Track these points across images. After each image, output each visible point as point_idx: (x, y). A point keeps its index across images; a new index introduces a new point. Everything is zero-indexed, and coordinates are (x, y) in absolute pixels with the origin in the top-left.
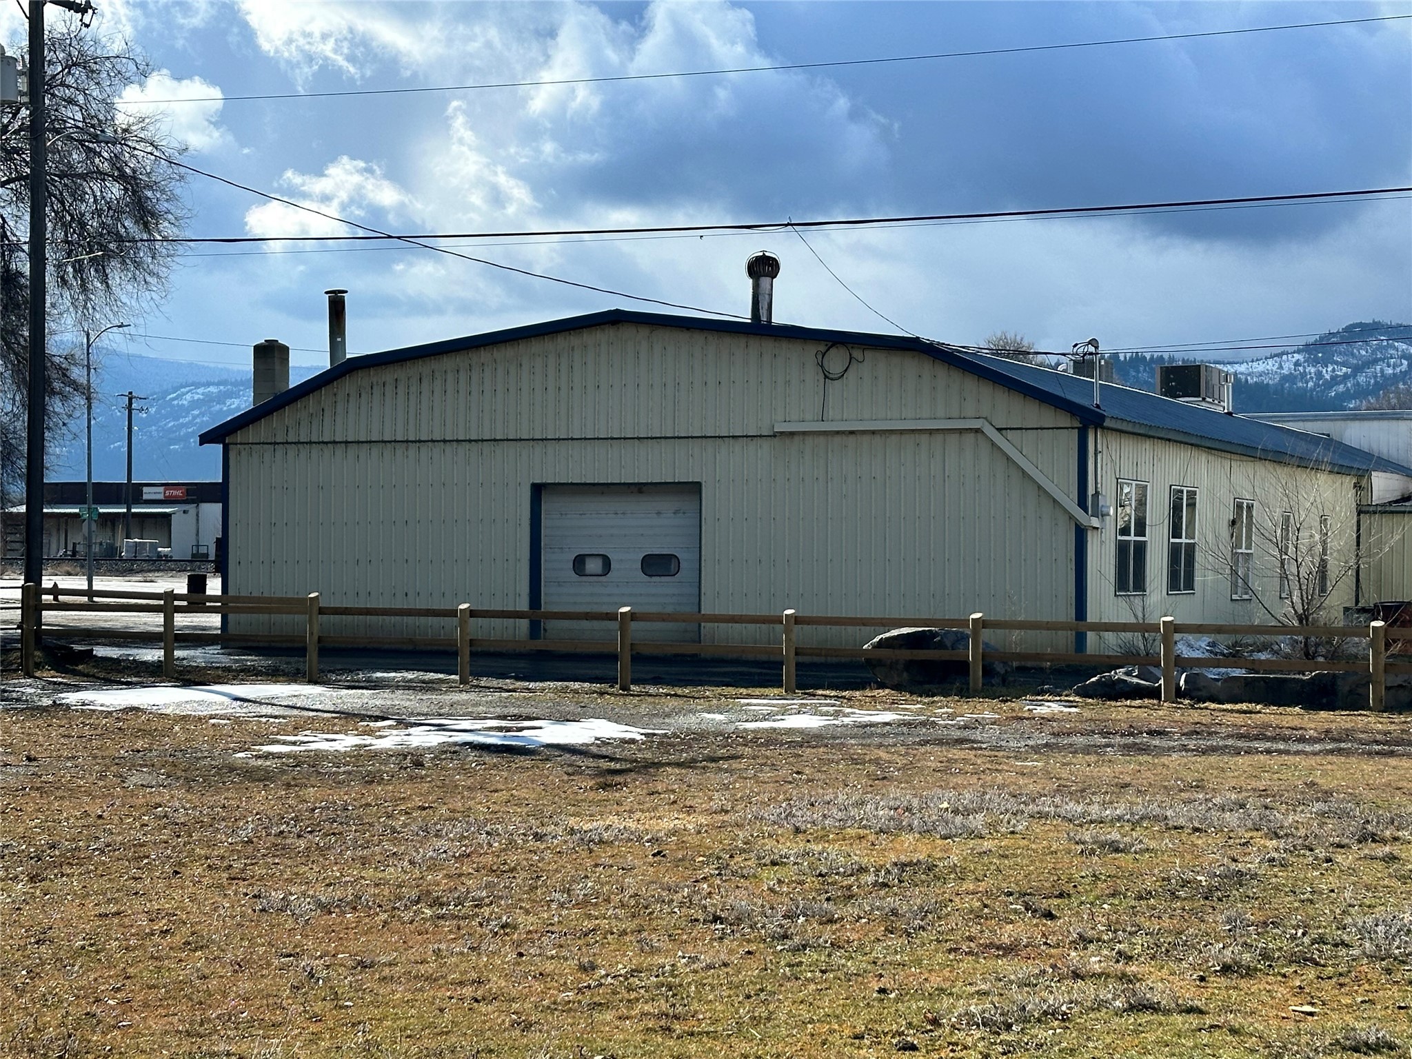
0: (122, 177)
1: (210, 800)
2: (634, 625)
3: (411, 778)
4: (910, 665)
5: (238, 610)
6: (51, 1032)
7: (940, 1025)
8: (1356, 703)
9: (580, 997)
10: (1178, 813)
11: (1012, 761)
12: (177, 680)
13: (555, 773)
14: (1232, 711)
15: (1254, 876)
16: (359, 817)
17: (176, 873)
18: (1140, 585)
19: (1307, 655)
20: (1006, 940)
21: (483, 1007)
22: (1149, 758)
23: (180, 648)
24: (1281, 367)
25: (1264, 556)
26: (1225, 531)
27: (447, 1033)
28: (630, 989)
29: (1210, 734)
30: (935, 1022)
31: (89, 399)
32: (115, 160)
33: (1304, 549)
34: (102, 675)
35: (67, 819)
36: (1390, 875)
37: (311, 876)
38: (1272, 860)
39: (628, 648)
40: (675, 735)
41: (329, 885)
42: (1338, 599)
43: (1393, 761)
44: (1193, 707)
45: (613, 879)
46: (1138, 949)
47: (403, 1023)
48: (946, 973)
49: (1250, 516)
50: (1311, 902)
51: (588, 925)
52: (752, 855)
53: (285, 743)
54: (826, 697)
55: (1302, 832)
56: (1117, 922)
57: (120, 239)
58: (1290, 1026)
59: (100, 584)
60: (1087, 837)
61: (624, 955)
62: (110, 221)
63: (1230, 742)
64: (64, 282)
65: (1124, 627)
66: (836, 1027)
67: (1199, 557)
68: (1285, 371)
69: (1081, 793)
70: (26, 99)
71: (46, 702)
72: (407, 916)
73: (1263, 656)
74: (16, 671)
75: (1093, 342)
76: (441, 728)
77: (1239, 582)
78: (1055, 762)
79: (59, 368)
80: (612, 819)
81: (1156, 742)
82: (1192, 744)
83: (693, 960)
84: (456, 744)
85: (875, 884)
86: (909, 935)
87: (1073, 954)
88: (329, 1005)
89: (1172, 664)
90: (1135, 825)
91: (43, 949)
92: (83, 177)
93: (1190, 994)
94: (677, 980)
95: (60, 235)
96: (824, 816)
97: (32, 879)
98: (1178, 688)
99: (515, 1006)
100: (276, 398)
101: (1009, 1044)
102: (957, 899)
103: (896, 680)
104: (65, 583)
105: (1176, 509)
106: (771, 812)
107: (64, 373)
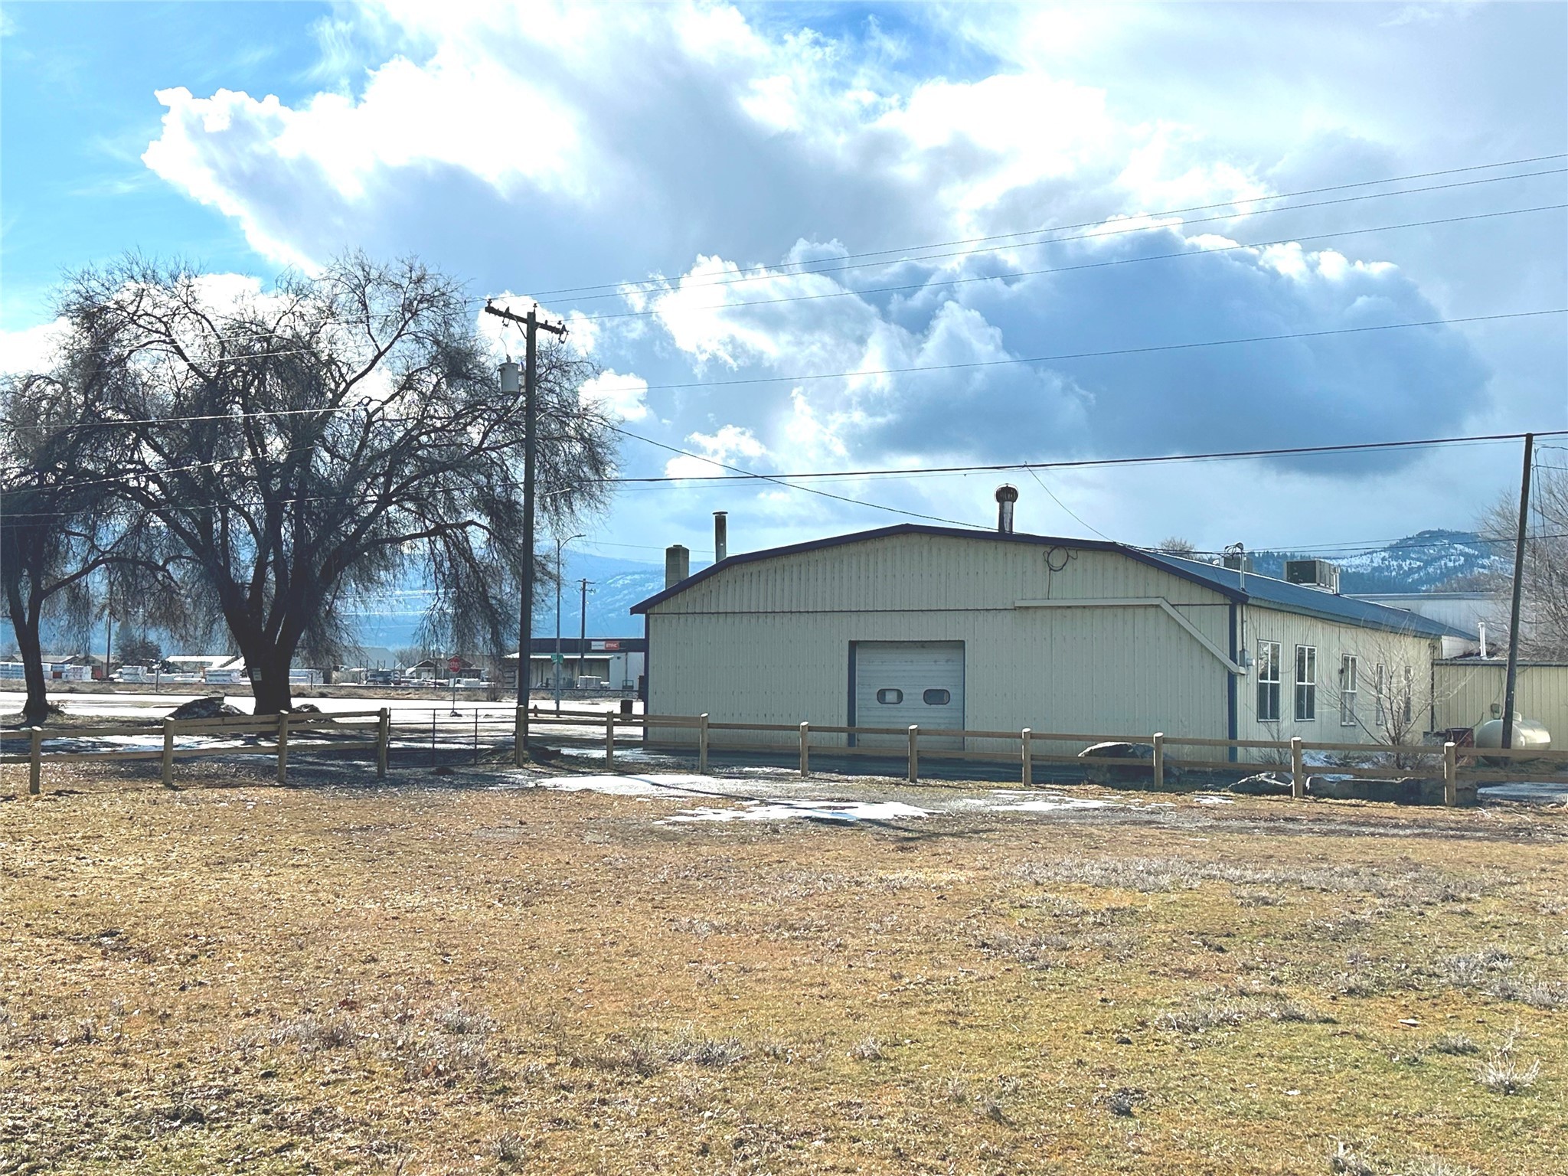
0: (583, 439)
1: (639, 853)
2: (919, 738)
3: (771, 841)
4: (1111, 768)
5: (654, 725)
6: (541, 1010)
7: (1147, 1026)
8: (1435, 800)
9: (892, 998)
10: (1309, 877)
11: (1187, 837)
12: (615, 771)
13: (868, 838)
14: (1344, 805)
15: (1368, 925)
16: (737, 867)
17: (618, 902)
18: (1275, 714)
19: (1398, 765)
20: (1190, 966)
21: (826, 1002)
22: (1286, 838)
23: (617, 749)
24: (1372, 561)
25: (1364, 696)
26: (1336, 676)
27: (803, 1020)
28: (927, 993)
29: (1329, 821)
30: (1143, 1024)
31: (558, 584)
32: (578, 428)
33: (1395, 691)
34: (566, 767)
35: (546, 864)
36: (1466, 926)
37: (708, 907)
38: (1380, 913)
39: (915, 753)
40: (949, 814)
41: (719, 913)
42: (1418, 727)
43: (1463, 843)
44: (1316, 801)
45: (911, 915)
46: (1287, 975)
47: (773, 1012)
48: (1149, 988)
49: (1354, 666)
50: (1410, 944)
51: (895, 946)
52: (1007, 900)
53: (686, 815)
54: (1053, 789)
55: (1401, 893)
56: (1270, 956)
57: (580, 480)
58: (1399, 1033)
59: (566, 705)
60: (1245, 894)
61: (921, 969)
62: (573, 468)
63: (1344, 827)
64: (544, 508)
65: (1265, 744)
66: (1072, 1025)
67: (1317, 694)
68: (1375, 565)
69: (1237, 863)
70: (523, 390)
71: (531, 785)
72: (773, 937)
73: (1366, 766)
74: (511, 763)
75: (1240, 545)
76: (790, 806)
77: (1347, 714)
78: (1218, 839)
79: (540, 564)
80: (907, 872)
81: (1290, 826)
82: (1316, 828)
83: (970, 973)
84: (800, 818)
85: (1095, 923)
86: (1121, 960)
87: (1240, 978)
88: (723, 997)
89: (1300, 770)
90: (1279, 886)
91: (534, 952)
92: (557, 439)
93: (1325, 1009)
94: (959, 988)
95: (542, 477)
96: (1056, 874)
97: (525, 905)
98: (1305, 787)
99: (849, 1002)
100: (681, 583)
101: (1197, 1041)
102: (1153, 936)
103: (1102, 778)
104: (543, 705)
105: (1300, 660)
106: (1019, 870)
107: (543, 567)
